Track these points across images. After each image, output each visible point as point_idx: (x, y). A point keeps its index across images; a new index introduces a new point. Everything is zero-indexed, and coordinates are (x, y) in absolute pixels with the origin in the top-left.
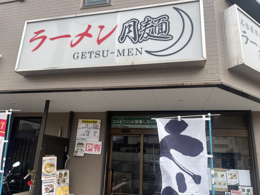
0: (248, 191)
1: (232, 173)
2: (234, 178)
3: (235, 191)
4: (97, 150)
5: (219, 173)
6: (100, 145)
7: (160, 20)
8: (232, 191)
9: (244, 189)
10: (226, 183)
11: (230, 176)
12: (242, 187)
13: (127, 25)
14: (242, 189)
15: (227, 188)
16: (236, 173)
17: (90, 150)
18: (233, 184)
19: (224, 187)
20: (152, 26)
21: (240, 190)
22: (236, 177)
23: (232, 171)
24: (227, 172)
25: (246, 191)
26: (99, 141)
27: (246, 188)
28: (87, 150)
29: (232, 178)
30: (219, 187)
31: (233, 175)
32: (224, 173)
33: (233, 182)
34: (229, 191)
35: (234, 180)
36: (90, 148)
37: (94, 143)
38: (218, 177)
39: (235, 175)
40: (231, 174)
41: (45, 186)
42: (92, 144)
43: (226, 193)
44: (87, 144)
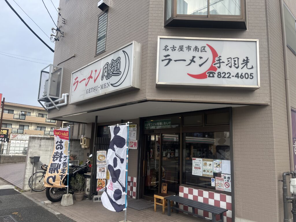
0: (229, 178)
1: (217, 162)
2: (218, 167)
3: (218, 178)
4: (135, 146)
5: (208, 163)
6: (137, 143)
7: (117, 61)
8: (216, 177)
9: (225, 177)
10: (213, 171)
11: (215, 165)
12: (224, 174)
13: (104, 67)
14: (224, 177)
15: (213, 175)
16: (219, 163)
17: (132, 146)
18: (217, 172)
19: (210, 174)
20: (114, 66)
21: (223, 177)
22: (220, 166)
23: (218, 161)
24: (214, 161)
25: (227, 178)
26: (136, 140)
27: (227, 176)
28: (131, 146)
29: (217, 167)
30: (207, 174)
31: (217, 164)
32: (211, 163)
33: (217, 170)
34: (214, 177)
35: (218, 169)
36: (132, 145)
37: (134, 142)
38: (207, 166)
39: (219, 164)
40: (216, 164)
41: (99, 168)
42: (133, 142)
43: (212, 179)
44: (130, 142)
